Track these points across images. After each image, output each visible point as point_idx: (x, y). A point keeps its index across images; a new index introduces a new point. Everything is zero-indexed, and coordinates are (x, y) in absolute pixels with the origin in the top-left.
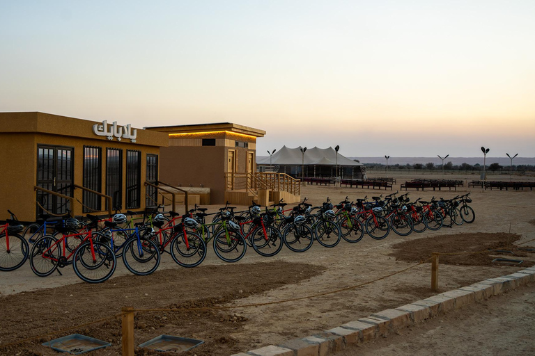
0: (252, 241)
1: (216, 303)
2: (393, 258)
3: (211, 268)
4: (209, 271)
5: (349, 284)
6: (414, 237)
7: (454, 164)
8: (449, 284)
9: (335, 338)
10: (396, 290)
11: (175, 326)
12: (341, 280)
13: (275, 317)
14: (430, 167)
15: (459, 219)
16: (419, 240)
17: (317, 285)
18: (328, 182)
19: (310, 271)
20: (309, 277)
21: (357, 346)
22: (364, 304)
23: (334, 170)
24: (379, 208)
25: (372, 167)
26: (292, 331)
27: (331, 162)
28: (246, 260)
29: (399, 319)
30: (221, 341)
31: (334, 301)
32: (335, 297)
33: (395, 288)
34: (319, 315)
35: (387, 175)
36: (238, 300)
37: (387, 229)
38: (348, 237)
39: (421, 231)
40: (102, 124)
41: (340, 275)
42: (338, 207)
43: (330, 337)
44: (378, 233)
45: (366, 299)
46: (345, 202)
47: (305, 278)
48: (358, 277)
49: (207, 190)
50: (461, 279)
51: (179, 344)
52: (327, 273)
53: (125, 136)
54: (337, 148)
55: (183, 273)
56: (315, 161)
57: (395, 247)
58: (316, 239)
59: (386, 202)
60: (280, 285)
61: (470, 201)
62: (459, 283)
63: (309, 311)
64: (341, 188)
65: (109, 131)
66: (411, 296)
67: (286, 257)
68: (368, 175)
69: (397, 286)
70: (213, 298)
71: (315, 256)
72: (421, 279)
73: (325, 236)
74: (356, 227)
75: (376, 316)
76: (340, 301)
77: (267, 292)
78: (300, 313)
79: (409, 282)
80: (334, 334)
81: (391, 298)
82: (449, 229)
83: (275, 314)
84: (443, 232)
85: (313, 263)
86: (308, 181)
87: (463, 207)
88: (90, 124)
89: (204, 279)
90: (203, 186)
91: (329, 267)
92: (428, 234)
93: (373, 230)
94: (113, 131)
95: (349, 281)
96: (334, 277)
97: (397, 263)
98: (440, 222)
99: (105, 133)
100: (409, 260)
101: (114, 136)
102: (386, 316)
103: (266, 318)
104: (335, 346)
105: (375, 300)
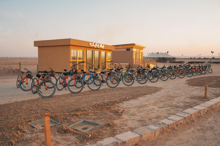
0: (137, 78)
1: (116, 103)
2: (187, 85)
3: (120, 88)
4: (119, 89)
5: (171, 95)
6: (193, 77)
7: (201, 58)
8: (211, 95)
9: (163, 126)
10: (190, 98)
11: (93, 114)
12: (168, 93)
13: (139, 110)
14: (194, 58)
15: (207, 72)
16: (195, 78)
17: (158, 95)
18: (165, 62)
19: (157, 90)
20: (156, 92)
21: (175, 129)
22: (177, 104)
23: (167, 59)
24: (181, 68)
25: (178, 59)
26: (144, 119)
27: (166, 56)
28: (134, 85)
29: (195, 114)
30: (108, 125)
31: (165, 103)
32: (165, 101)
33: (190, 97)
34: (158, 110)
35: (183, 60)
36: (126, 102)
37: (184, 75)
38: (171, 77)
39: (195, 76)
40: (92, 43)
41: (168, 91)
42: (168, 68)
43: (161, 125)
44: (181, 76)
45: (178, 102)
46: (170, 67)
47: (154, 92)
48: (175, 92)
49: (128, 64)
50: (215, 93)
51: (90, 125)
52: (163, 90)
53: (100, 46)
54: (168, 52)
55: (109, 90)
56: (161, 56)
57: (187, 81)
58: (160, 78)
59: (183, 67)
60: (144, 95)
61: (211, 66)
62: (215, 95)
63: (154, 108)
64: (169, 64)
65: (95, 45)
66: (197, 100)
67: (149, 84)
68: (176, 60)
69: (190, 96)
70: (115, 101)
71: (159, 84)
72: (199, 93)
73: (163, 77)
74: (173, 74)
75: (184, 112)
76: (167, 103)
77: (138, 98)
78: (149, 109)
79: (195, 94)
80: (163, 123)
81: (189, 101)
82: (204, 75)
83: (139, 109)
84: (202, 76)
85: (158, 87)
86: (159, 62)
87: (209, 68)
88: (89, 43)
89: (116, 92)
90: (126, 63)
91: (164, 88)
92: (197, 76)
93: (179, 75)
94: (96, 45)
95: (171, 94)
96: (165, 92)
97: (189, 87)
98: (201, 73)
99: (94, 45)
100: (193, 85)
101: (96, 46)
102: (188, 112)
103: (134, 111)
104: (163, 131)
105: (182, 102)
